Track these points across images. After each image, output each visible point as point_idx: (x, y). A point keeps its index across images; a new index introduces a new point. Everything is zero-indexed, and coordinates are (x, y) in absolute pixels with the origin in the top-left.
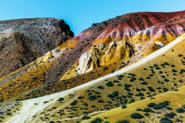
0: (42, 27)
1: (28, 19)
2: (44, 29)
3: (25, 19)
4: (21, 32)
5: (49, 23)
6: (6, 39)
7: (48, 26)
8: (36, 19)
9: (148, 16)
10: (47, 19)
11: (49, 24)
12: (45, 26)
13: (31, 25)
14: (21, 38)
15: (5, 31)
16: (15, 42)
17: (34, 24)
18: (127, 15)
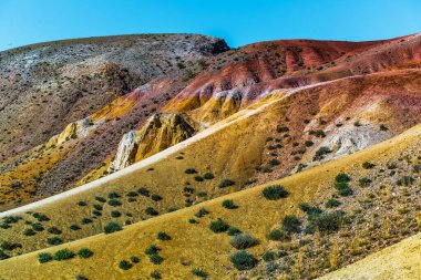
0: (172, 55)
1: (147, 36)
2: (178, 58)
3: (142, 36)
4: (124, 64)
5: (190, 46)
6: (88, 78)
7: (186, 53)
8: (164, 35)
9: (301, 51)
10: (187, 38)
11: (189, 48)
12: (180, 53)
13: (150, 49)
14: (122, 78)
15: (89, 62)
16: (106, 87)
17: (157, 47)
18: (254, 46)
